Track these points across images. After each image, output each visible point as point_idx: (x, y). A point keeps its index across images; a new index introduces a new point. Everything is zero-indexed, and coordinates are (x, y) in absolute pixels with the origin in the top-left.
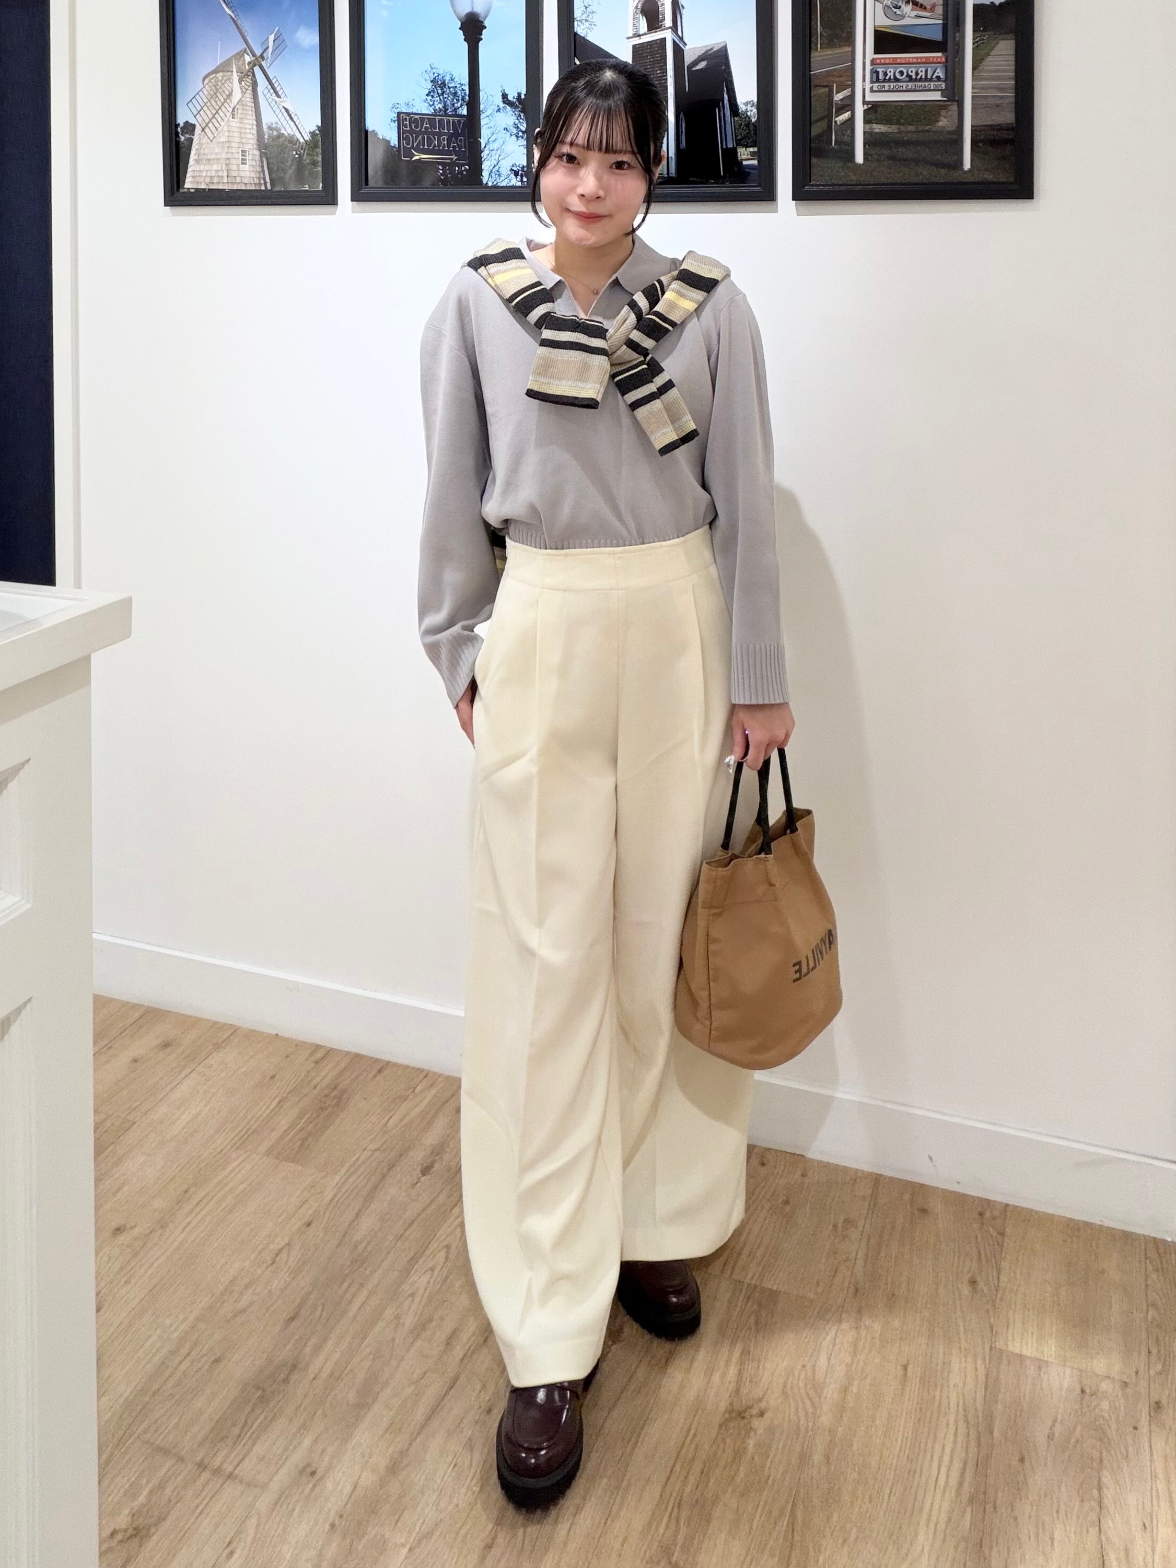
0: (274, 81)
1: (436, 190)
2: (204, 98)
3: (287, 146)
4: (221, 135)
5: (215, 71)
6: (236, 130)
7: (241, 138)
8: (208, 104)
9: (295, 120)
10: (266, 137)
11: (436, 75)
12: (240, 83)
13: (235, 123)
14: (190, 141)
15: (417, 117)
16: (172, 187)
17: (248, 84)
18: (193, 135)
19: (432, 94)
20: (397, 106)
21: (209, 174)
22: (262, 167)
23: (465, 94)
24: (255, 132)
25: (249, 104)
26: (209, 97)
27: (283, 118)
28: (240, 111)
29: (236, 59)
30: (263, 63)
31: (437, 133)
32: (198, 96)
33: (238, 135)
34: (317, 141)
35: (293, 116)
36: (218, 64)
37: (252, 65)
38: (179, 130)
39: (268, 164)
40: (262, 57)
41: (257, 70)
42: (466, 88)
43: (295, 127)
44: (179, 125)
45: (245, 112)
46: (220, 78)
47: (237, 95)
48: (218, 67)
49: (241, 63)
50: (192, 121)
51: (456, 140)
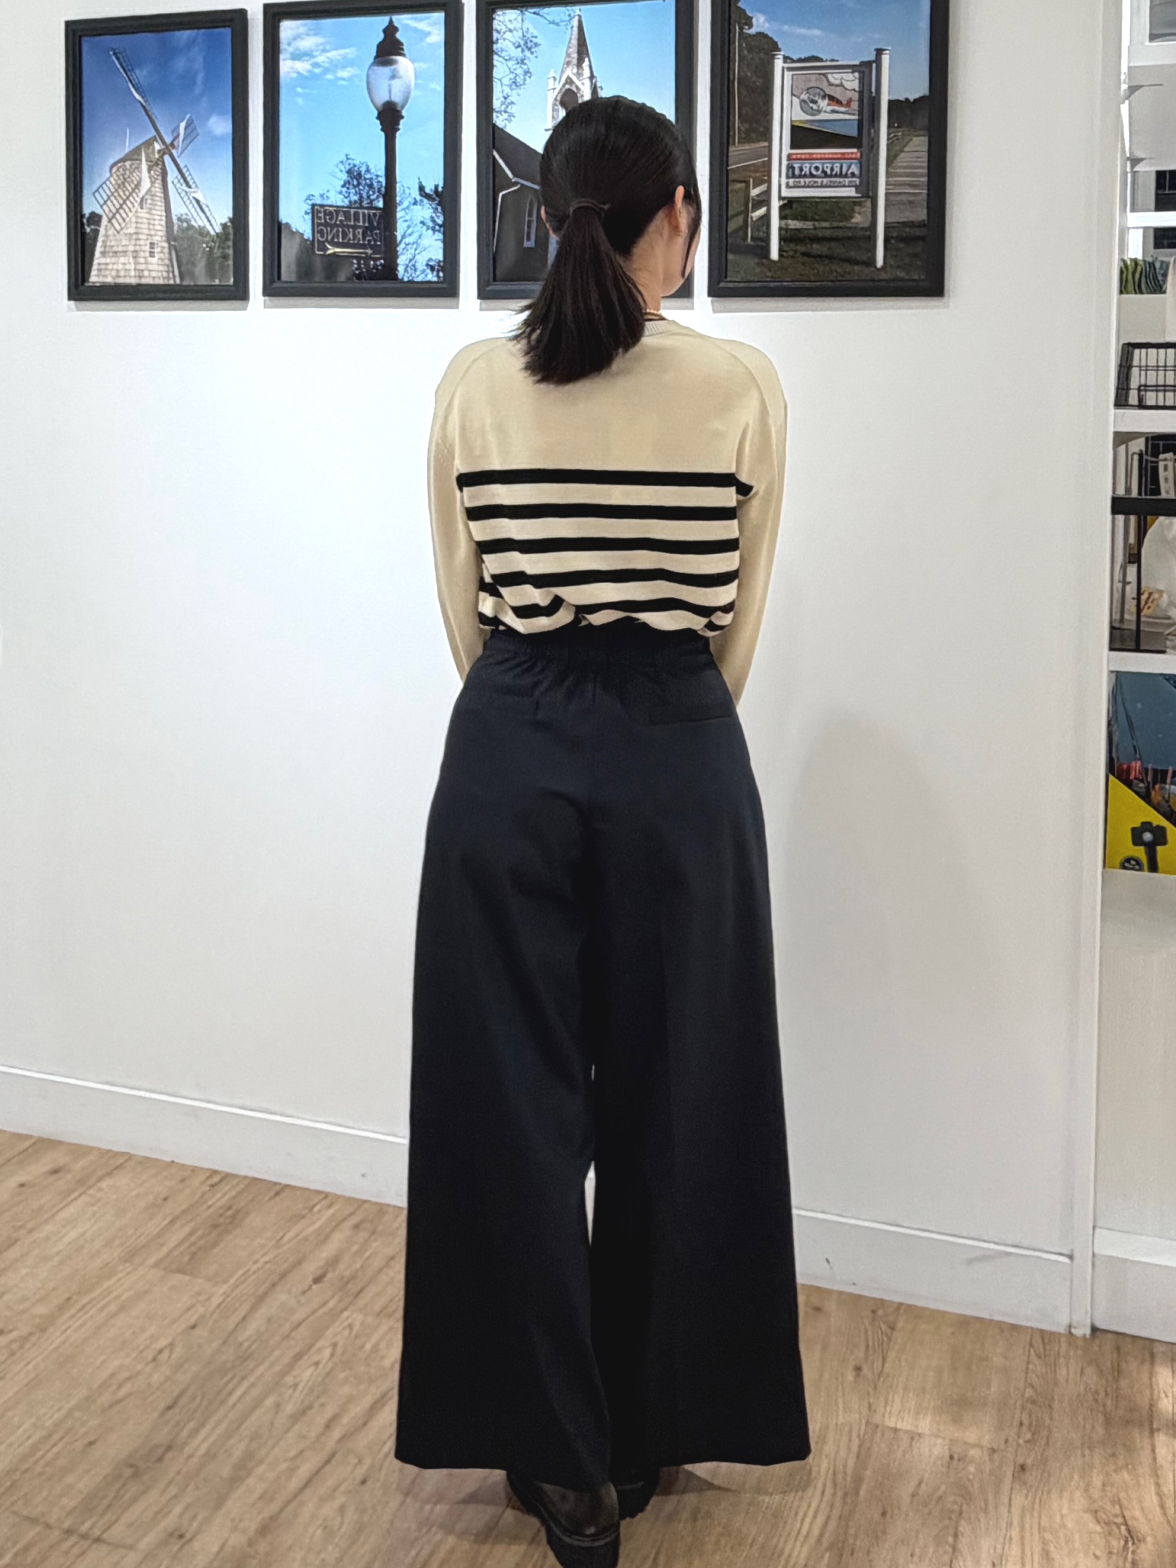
0: (184, 170)
1: (349, 285)
2: (111, 186)
3: (197, 239)
4: (128, 226)
5: (123, 160)
6: (145, 221)
7: (149, 229)
8: (116, 194)
9: (206, 210)
10: (176, 228)
11: (352, 166)
12: (149, 171)
13: (143, 213)
14: (96, 232)
15: (331, 209)
16: (76, 279)
17: (157, 173)
18: (99, 226)
19: (347, 186)
20: (311, 198)
21: (115, 267)
22: (171, 260)
23: (381, 186)
24: (163, 223)
25: (158, 194)
26: (116, 187)
27: (193, 209)
28: (149, 201)
29: (145, 147)
30: (174, 152)
31: (352, 227)
32: (104, 186)
33: (146, 226)
34: (228, 234)
35: (204, 207)
36: (127, 150)
37: (162, 153)
38: (85, 221)
39: (177, 256)
40: (172, 144)
41: (167, 158)
42: (383, 180)
43: (205, 220)
44: (84, 215)
45: (155, 202)
46: (128, 167)
47: (146, 184)
48: (127, 155)
49: (150, 151)
50: (99, 211)
51: (372, 232)
